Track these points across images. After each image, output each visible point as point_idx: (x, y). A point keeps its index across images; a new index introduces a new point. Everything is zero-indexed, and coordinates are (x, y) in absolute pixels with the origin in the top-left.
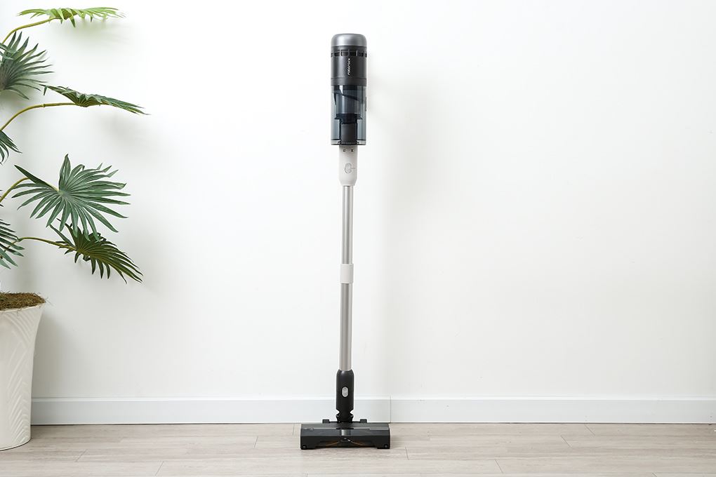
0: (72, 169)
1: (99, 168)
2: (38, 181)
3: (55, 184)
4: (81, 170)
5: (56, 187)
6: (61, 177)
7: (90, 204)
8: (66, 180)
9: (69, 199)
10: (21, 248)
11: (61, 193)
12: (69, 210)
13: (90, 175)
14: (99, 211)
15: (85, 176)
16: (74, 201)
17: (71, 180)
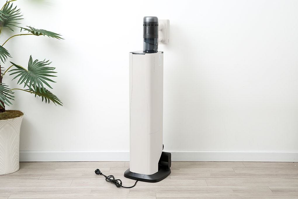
0: (33, 62)
1: (44, 61)
2: (19, 68)
3: (26, 68)
4: (37, 62)
5: (27, 69)
6: (29, 65)
7: (41, 77)
8: (31, 67)
9: (32, 75)
10: (14, 97)
11: (29, 72)
12: (33, 80)
13: (41, 64)
14: (45, 80)
15: (38, 65)
16: (34, 75)
17: (33, 66)
